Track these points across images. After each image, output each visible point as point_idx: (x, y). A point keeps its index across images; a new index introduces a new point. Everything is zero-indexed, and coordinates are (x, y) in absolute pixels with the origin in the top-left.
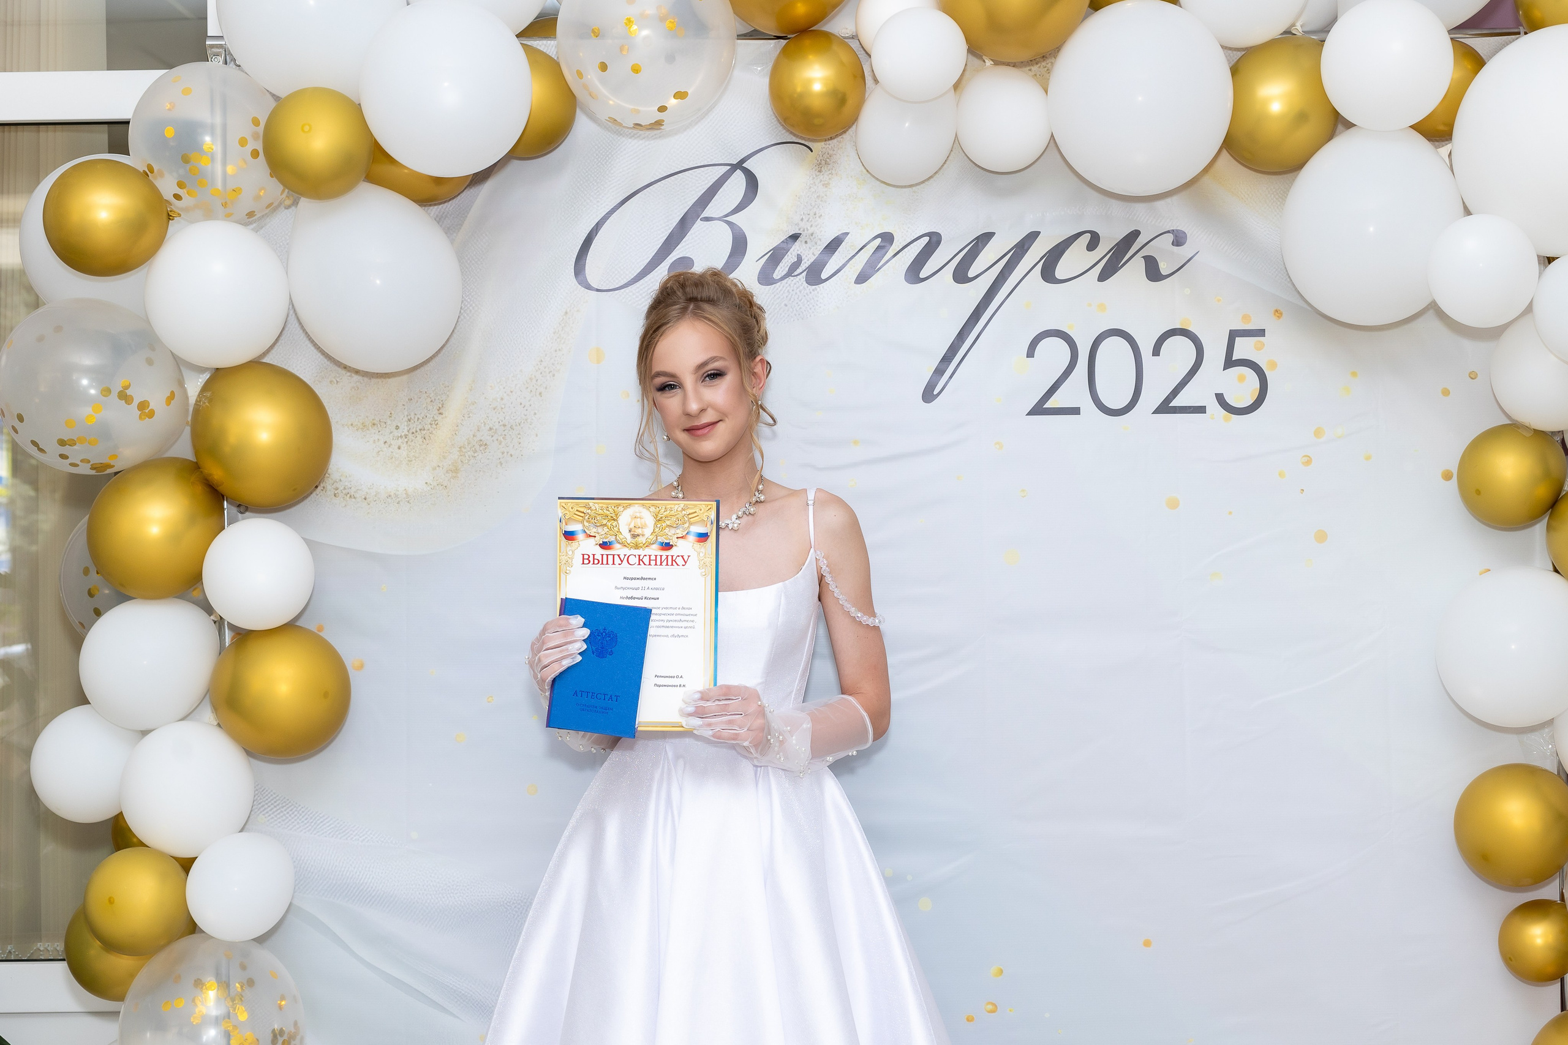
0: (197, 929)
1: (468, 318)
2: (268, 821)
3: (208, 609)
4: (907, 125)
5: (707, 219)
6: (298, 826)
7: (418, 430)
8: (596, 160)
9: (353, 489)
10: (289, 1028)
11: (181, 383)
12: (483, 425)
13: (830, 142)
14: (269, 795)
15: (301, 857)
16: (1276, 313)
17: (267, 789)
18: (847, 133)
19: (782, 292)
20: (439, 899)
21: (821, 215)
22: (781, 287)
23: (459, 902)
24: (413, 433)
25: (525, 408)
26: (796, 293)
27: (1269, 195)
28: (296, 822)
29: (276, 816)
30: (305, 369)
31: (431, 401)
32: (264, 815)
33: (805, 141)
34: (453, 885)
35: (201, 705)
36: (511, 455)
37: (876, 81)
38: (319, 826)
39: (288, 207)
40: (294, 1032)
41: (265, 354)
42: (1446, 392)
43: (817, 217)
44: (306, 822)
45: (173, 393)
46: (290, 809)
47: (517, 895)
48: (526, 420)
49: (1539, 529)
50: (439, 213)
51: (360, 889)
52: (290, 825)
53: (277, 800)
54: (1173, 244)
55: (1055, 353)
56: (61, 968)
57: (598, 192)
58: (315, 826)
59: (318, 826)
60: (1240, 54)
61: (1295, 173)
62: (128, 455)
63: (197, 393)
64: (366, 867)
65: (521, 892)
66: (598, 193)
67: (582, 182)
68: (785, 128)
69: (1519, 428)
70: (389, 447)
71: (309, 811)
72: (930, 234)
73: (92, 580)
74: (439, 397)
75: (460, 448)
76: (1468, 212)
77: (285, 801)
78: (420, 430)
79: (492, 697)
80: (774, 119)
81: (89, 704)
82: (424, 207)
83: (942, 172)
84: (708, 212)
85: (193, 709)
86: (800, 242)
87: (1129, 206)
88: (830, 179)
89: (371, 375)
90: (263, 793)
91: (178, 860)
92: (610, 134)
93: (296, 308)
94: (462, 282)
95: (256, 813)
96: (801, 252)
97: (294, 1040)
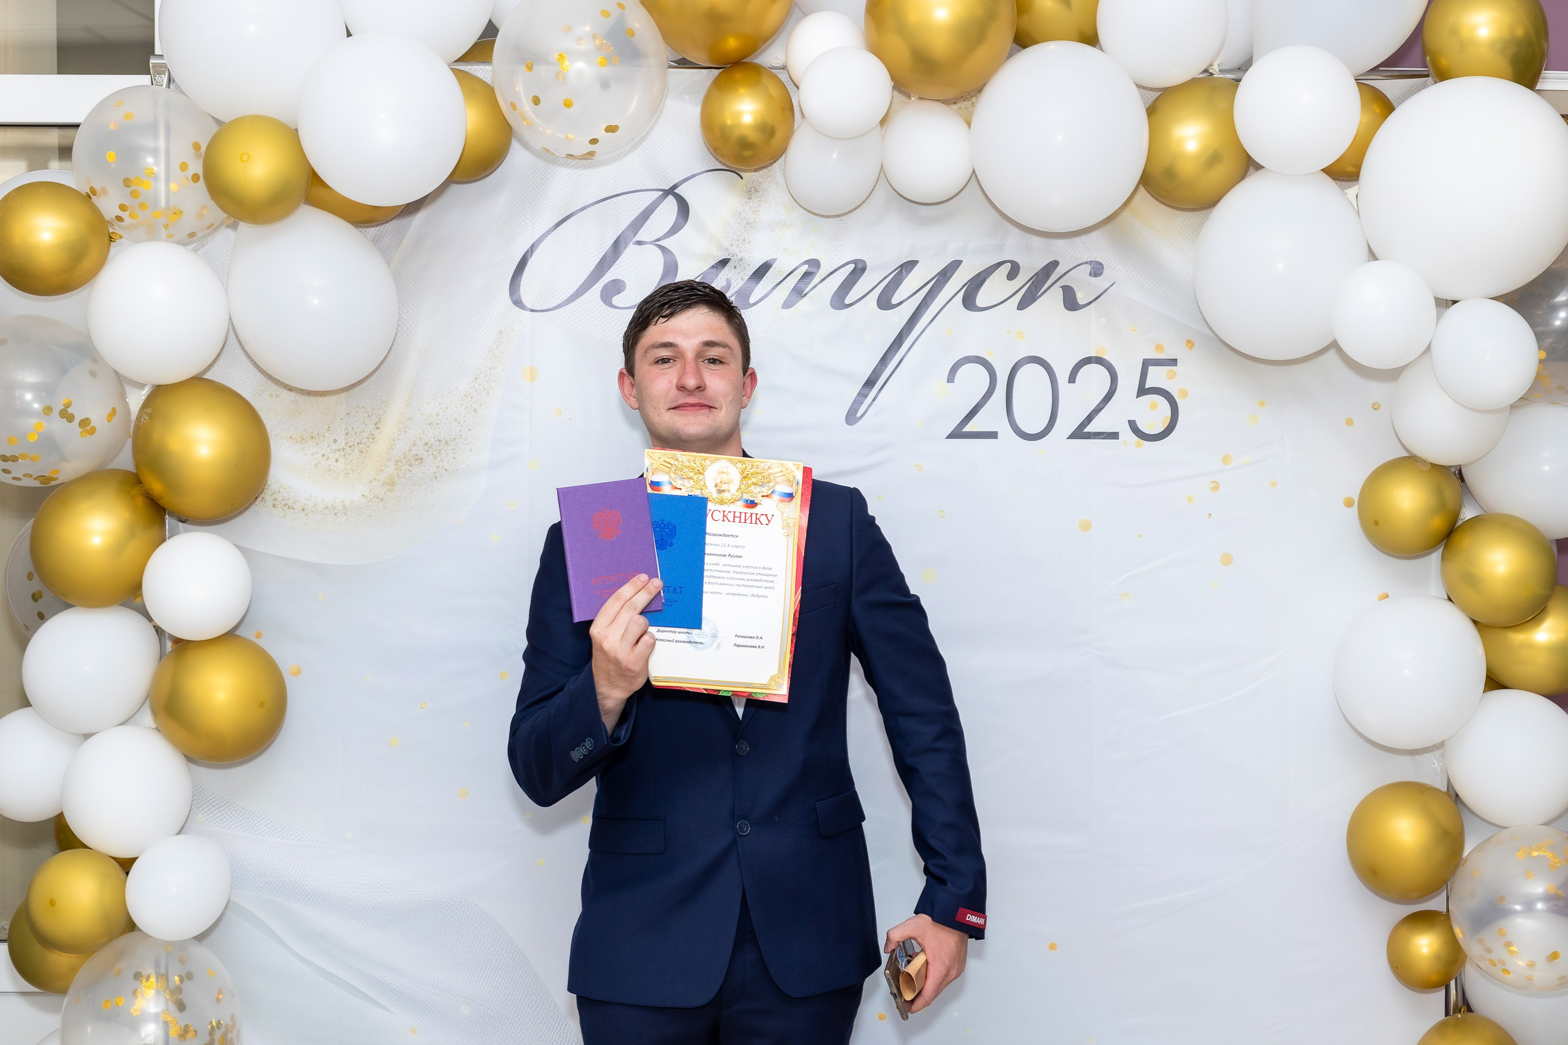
1: (405, 335)
2: (207, 820)
3: (149, 618)
4: (835, 155)
5: (639, 243)
6: (236, 826)
7: (356, 444)
8: (531, 183)
9: (292, 500)
10: (226, 1021)
11: (123, 396)
12: (419, 440)
13: (761, 171)
14: (208, 795)
15: (238, 855)
16: (1189, 344)
17: (206, 789)
18: (777, 163)
20: (372, 896)
21: (750, 241)
23: (392, 901)
25: (460, 424)
27: (1184, 228)
28: (234, 822)
29: (214, 815)
30: (245, 383)
31: (369, 416)
32: (203, 814)
33: (736, 169)
34: (385, 884)
35: (141, 709)
38: (257, 826)
39: (228, 227)
40: (232, 1025)
41: (205, 370)
42: (1350, 422)
43: (746, 243)
44: (243, 821)
45: (114, 410)
46: (228, 809)
47: (447, 893)
48: (461, 435)
49: (1435, 557)
50: (378, 232)
51: (296, 886)
52: (227, 823)
53: (216, 799)
54: (1090, 275)
55: (974, 379)
57: (533, 214)
58: (252, 826)
59: (255, 825)
60: (1159, 93)
61: (1208, 211)
62: (71, 468)
63: (138, 408)
64: (301, 865)
65: (453, 890)
66: (533, 216)
67: (517, 205)
68: (714, 157)
69: (1416, 461)
70: (327, 459)
71: (246, 811)
72: (855, 262)
73: (36, 585)
74: (376, 412)
75: (396, 462)
76: (1373, 256)
77: (223, 800)
78: (358, 444)
79: (424, 703)
80: (705, 148)
81: (32, 706)
82: (360, 229)
83: (867, 202)
84: (640, 236)
85: (132, 714)
86: (729, 267)
87: (1047, 240)
88: (759, 206)
89: (309, 393)
90: (201, 793)
91: (117, 860)
92: (545, 162)
93: (235, 326)
94: (399, 301)
95: (195, 812)
96: (730, 277)
97: (231, 1033)
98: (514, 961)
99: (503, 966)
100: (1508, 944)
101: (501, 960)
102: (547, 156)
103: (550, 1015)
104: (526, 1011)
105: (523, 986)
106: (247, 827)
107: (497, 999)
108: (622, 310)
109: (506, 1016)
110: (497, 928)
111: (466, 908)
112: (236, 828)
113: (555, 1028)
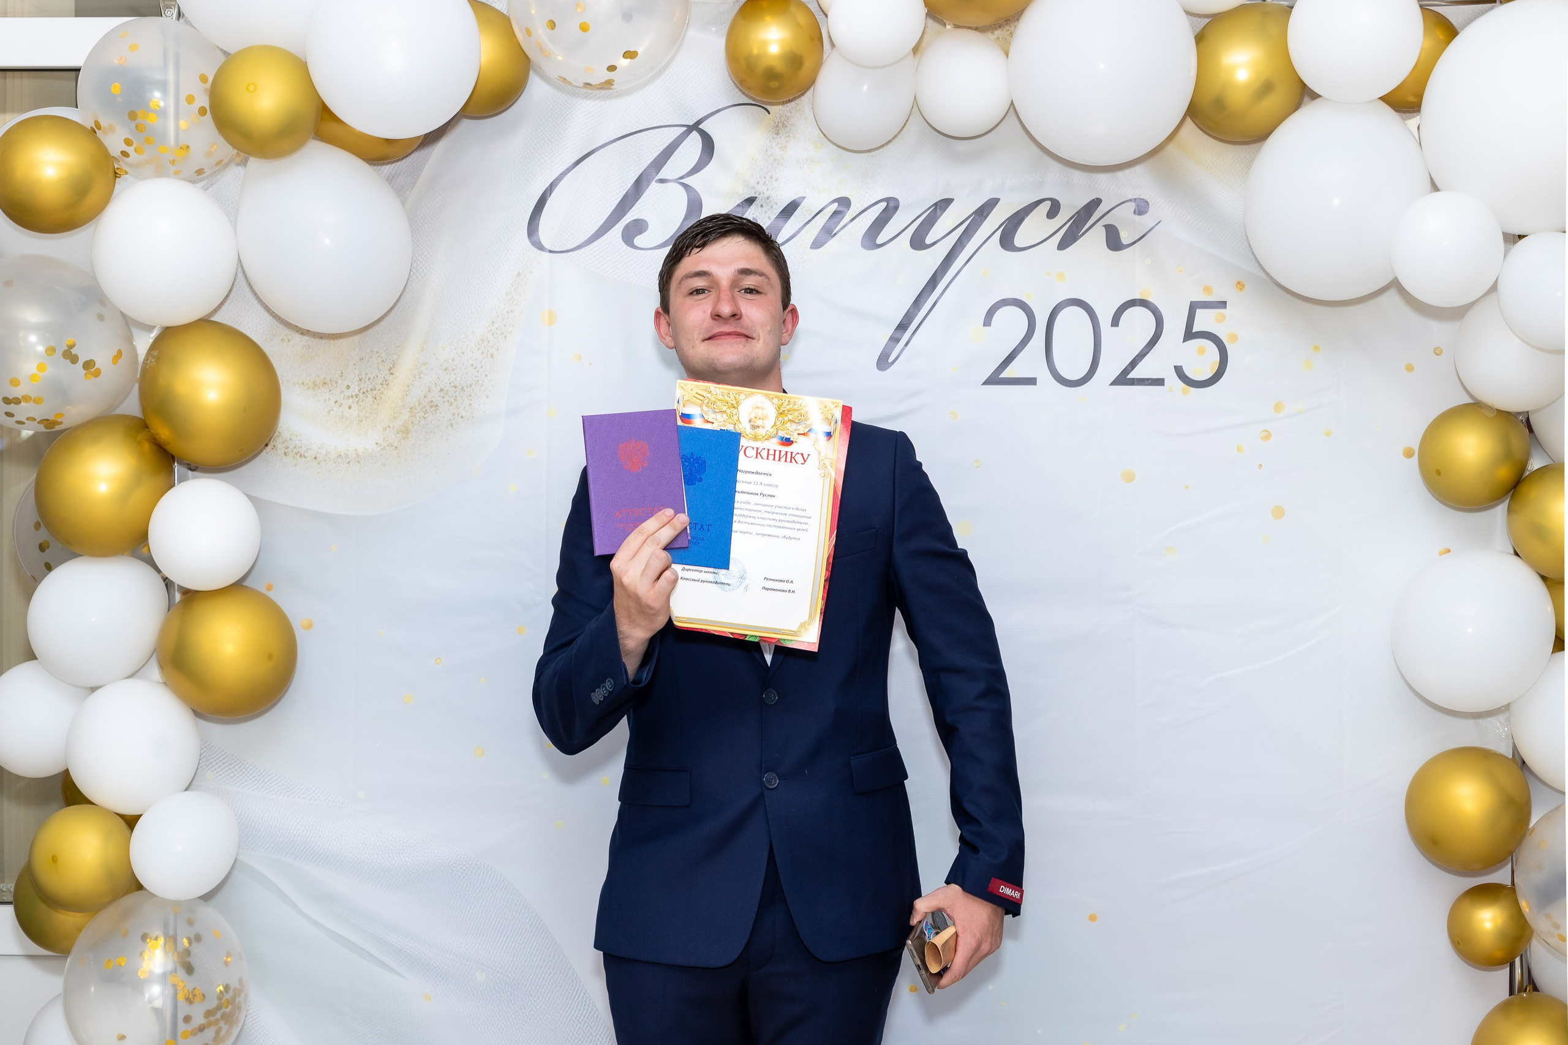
1: (420, 278)
2: (217, 777)
4: (865, 88)
5: (662, 181)
6: (245, 784)
7: (369, 390)
8: (550, 119)
9: (304, 449)
10: (234, 984)
11: (130, 339)
12: (434, 386)
13: (788, 105)
14: (218, 752)
15: (249, 814)
16: (1239, 285)
17: (215, 745)
18: (806, 95)
20: (385, 859)
21: (778, 179)
23: (405, 862)
24: (364, 393)
25: (477, 370)
27: (1235, 164)
28: (244, 780)
29: (224, 773)
30: (256, 327)
31: (382, 361)
32: (212, 771)
33: (763, 102)
34: (399, 846)
35: (148, 663)
36: (462, 417)
37: (833, 45)
38: (267, 784)
39: (238, 165)
40: (240, 990)
41: (215, 311)
42: (1410, 368)
43: (774, 181)
44: (254, 779)
45: (119, 353)
46: (238, 766)
47: (462, 856)
48: (478, 381)
49: (1501, 510)
50: (393, 170)
51: (307, 847)
52: (238, 782)
53: (225, 757)
54: (1135, 212)
55: (1012, 322)
57: (552, 151)
58: (262, 784)
59: (265, 783)
60: (1207, 20)
61: (1258, 144)
62: (75, 413)
63: (146, 350)
64: (313, 826)
65: (467, 854)
66: (552, 154)
67: (536, 141)
68: (741, 90)
69: (1481, 408)
70: (340, 406)
71: (257, 769)
72: (887, 200)
73: (43, 535)
74: (390, 357)
75: (411, 408)
76: (1435, 188)
77: (232, 758)
78: (371, 390)
79: (440, 659)
80: (731, 82)
81: (37, 659)
82: (376, 167)
83: (900, 136)
84: (663, 174)
85: (140, 667)
86: (755, 206)
87: (1090, 175)
88: (787, 142)
89: (321, 338)
90: (211, 750)
91: (122, 817)
92: (563, 95)
93: (244, 267)
94: (413, 241)
95: (204, 769)
96: (757, 216)
97: (239, 996)
98: (531, 926)
99: (520, 932)
101: (517, 925)
102: (564, 87)
103: (568, 983)
104: (544, 978)
105: (540, 953)
106: (258, 785)
107: (513, 966)
108: (643, 251)
109: (523, 983)
110: (514, 892)
111: (481, 870)
112: (246, 786)
113: (573, 996)
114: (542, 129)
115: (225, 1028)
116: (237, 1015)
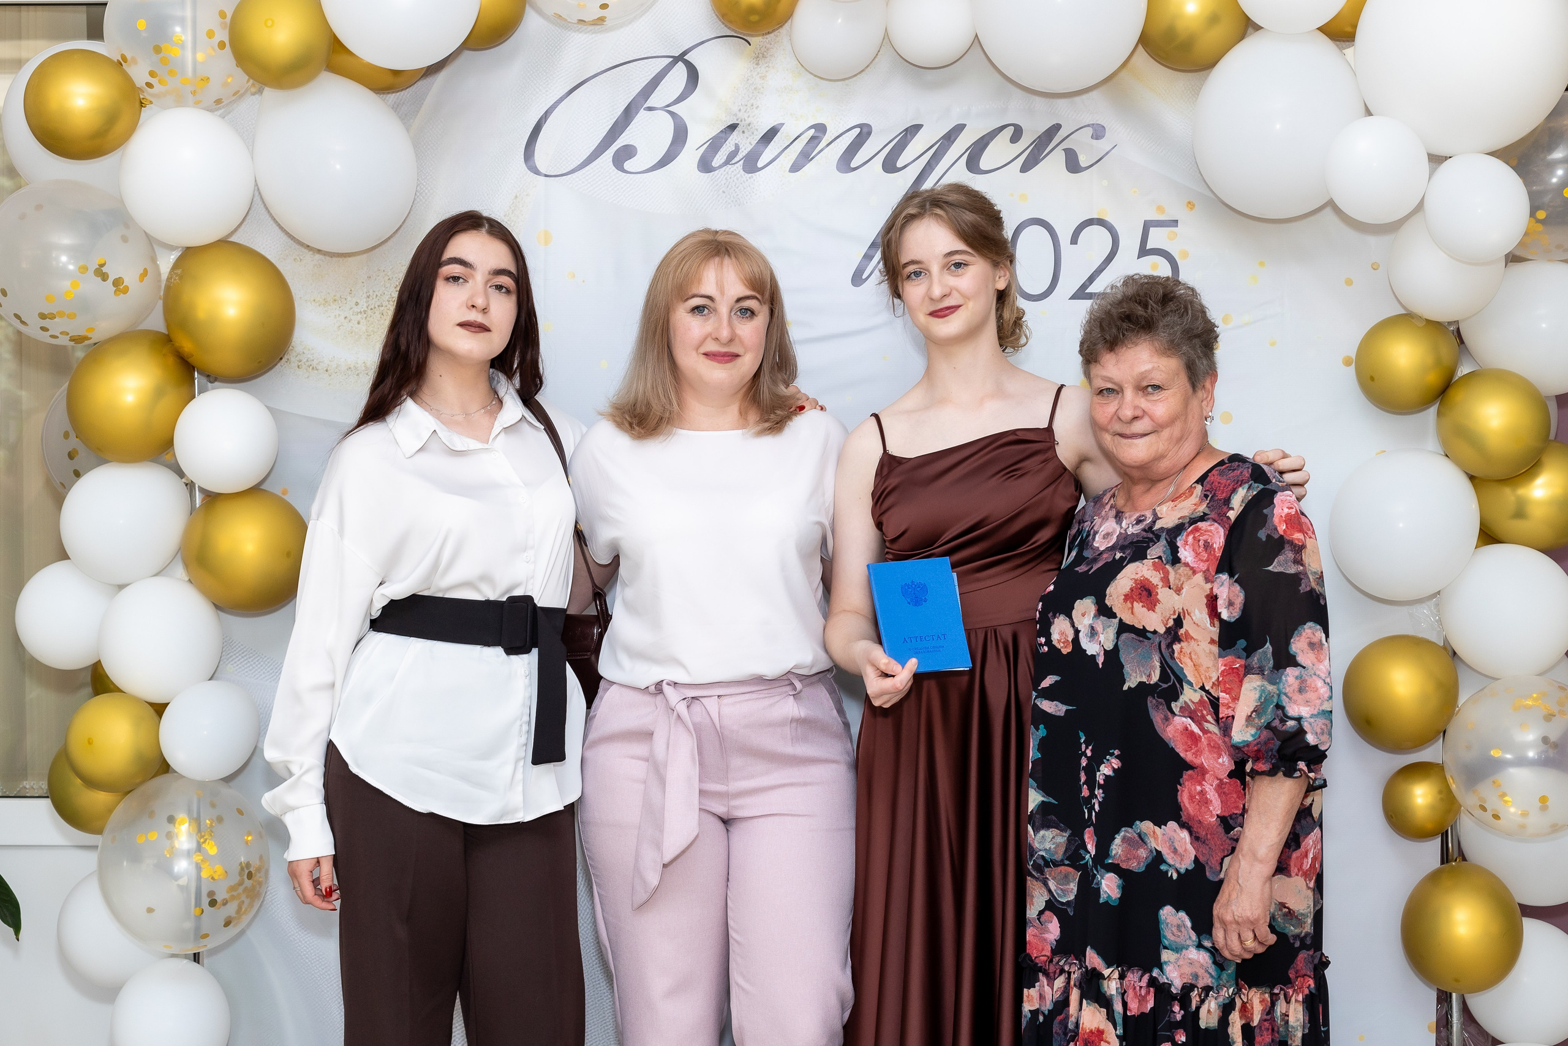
0: (170, 770)
1: (424, 200)
2: (236, 670)
3: (180, 473)
4: (840, 21)
5: (650, 109)
6: (264, 676)
7: (376, 306)
8: (545, 51)
9: (316, 361)
10: (255, 863)
11: (153, 260)
13: (768, 36)
14: (237, 647)
15: (267, 704)
16: (1189, 206)
17: (235, 641)
18: (784, 27)
19: (720, 179)
21: (758, 106)
22: (720, 174)
24: (371, 309)
26: (733, 181)
27: (1185, 92)
28: (262, 672)
29: (243, 666)
30: (270, 247)
31: (389, 279)
32: (232, 664)
33: (744, 35)
35: (173, 561)
39: (253, 94)
40: (260, 865)
41: (232, 233)
42: (1349, 282)
43: (754, 108)
44: (271, 671)
45: (145, 270)
46: (257, 660)
49: (1432, 413)
50: (397, 100)
52: (257, 674)
53: (245, 651)
54: (1092, 137)
56: (46, 803)
57: (547, 81)
61: (1208, 71)
62: (104, 328)
63: (169, 270)
66: (547, 83)
67: (532, 72)
68: (723, 23)
69: (1413, 318)
70: (349, 321)
71: (273, 661)
72: (860, 126)
74: (396, 275)
76: (1368, 112)
77: (251, 651)
78: (379, 306)
80: (714, 15)
81: (70, 559)
82: (382, 95)
83: (872, 66)
84: (651, 102)
85: (166, 565)
86: (737, 132)
87: (1051, 100)
88: (767, 72)
89: (331, 257)
90: (232, 645)
91: (152, 704)
92: (557, 28)
93: (260, 189)
94: (418, 167)
95: (225, 662)
96: (739, 142)
97: (259, 873)
100: (1504, 795)
102: (559, 20)
108: (633, 175)
112: (264, 678)
114: (537, 60)
115: (247, 901)
116: (258, 889)
